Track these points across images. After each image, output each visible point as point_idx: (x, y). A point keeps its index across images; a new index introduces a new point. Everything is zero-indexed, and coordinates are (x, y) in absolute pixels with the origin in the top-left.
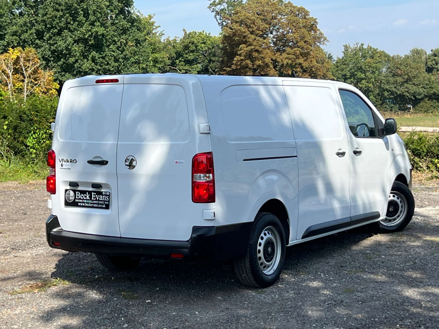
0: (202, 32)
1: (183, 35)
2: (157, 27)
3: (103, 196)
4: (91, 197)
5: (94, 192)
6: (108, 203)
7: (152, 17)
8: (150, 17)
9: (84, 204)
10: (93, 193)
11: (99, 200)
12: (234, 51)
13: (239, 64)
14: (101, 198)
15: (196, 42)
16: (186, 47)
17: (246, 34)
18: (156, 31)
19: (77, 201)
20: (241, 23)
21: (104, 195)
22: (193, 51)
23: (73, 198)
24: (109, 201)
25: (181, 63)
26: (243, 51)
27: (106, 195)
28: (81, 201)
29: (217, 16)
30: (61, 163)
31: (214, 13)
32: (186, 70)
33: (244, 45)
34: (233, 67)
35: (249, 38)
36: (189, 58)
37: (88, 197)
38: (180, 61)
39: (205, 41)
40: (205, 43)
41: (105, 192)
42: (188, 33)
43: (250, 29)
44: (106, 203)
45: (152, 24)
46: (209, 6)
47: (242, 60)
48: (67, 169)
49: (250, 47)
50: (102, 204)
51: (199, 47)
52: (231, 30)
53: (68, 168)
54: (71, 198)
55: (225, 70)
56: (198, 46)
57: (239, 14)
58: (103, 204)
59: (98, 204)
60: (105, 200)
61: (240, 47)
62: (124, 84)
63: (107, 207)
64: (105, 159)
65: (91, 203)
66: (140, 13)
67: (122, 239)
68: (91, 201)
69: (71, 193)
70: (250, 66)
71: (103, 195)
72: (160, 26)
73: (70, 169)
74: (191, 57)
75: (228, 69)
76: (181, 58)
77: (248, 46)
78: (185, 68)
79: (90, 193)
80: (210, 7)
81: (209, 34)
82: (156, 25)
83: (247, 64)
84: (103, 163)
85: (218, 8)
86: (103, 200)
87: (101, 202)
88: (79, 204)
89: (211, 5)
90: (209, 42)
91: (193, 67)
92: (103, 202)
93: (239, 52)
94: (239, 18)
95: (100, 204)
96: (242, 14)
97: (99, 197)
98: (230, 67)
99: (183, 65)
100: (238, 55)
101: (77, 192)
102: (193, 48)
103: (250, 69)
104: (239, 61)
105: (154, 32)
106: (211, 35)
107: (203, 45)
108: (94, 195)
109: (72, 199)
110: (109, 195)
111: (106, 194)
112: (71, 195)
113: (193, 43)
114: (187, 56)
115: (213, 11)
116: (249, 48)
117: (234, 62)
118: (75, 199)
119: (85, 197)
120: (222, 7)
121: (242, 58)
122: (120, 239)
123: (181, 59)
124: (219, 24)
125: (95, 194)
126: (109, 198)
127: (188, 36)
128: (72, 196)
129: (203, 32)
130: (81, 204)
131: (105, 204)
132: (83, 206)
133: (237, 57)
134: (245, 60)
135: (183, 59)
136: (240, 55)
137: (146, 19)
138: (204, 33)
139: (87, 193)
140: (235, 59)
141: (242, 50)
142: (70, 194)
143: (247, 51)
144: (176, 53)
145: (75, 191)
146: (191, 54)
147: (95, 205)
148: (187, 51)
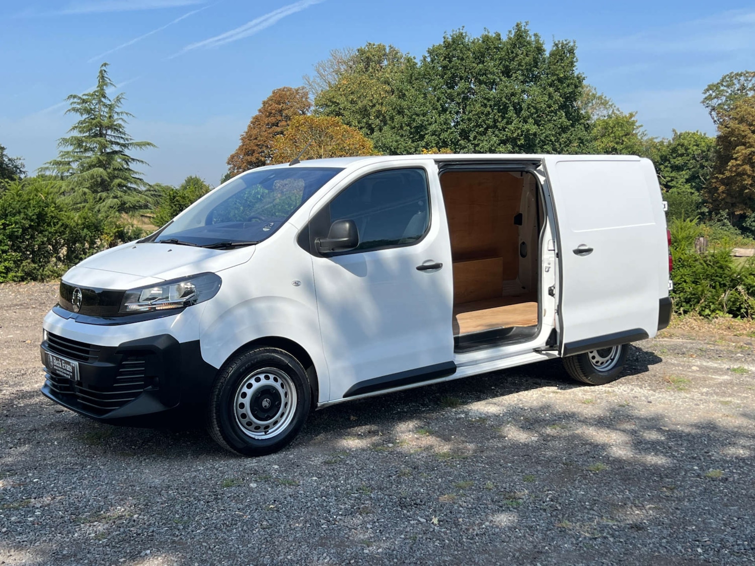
0: (695, 132)
1: (673, 136)
2: (638, 128)
7: (634, 116)
8: (631, 115)
12: (729, 155)
13: (734, 169)
15: (686, 143)
16: (674, 150)
17: (746, 133)
18: (637, 132)
20: (742, 120)
22: (682, 155)
25: (666, 169)
26: (740, 154)
29: (713, 113)
31: (709, 109)
32: (672, 177)
33: (743, 147)
34: (727, 174)
35: (749, 138)
36: (677, 163)
38: (666, 167)
39: (698, 143)
40: (697, 145)
42: (679, 134)
43: (751, 127)
45: (633, 123)
46: (702, 100)
47: (738, 165)
49: (750, 149)
51: (690, 151)
52: (726, 129)
55: (717, 178)
56: (689, 149)
57: (739, 109)
61: (736, 149)
66: (619, 111)
70: (749, 172)
72: (641, 126)
74: (679, 161)
75: (721, 176)
76: (668, 162)
77: (748, 147)
78: (671, 175)
80: (703, 102)
81: (705, 134)
82: (637, 124)
83: (744, 169)
85: (715, 102)
89: (705, 98)
90: (703, 144)
91: (681, 173)
93: (735, 156)
94: (738, 114)
96: (743, 109)
98: (723, 174)
99: (668, 172)
100: (733, 159)
102: (681, 151)
103: (749, 176)
104: (735, 166)
105: (634, 132)
106: (707, 136)
107: (695, 147)
113: (683, 145)
114: (675, 160)
115: (708, 107)
116: (748, 151)
117: (728, 168)
120: (720, 102)
121: (738, 162)
123: (666, 164)
124: (715, 121)
127: (678, 137)
129: (697, 132)
133: (732, 161)
134: (743, 165)
135: (669, 165)
136: (736, 159)
137: (626, 117)
138: (699, 134)
140: (730, 164)
141: (739, 152)
143: (746, 154)
144: (661, 157)
146: (680, 158)
148: (674, 155)
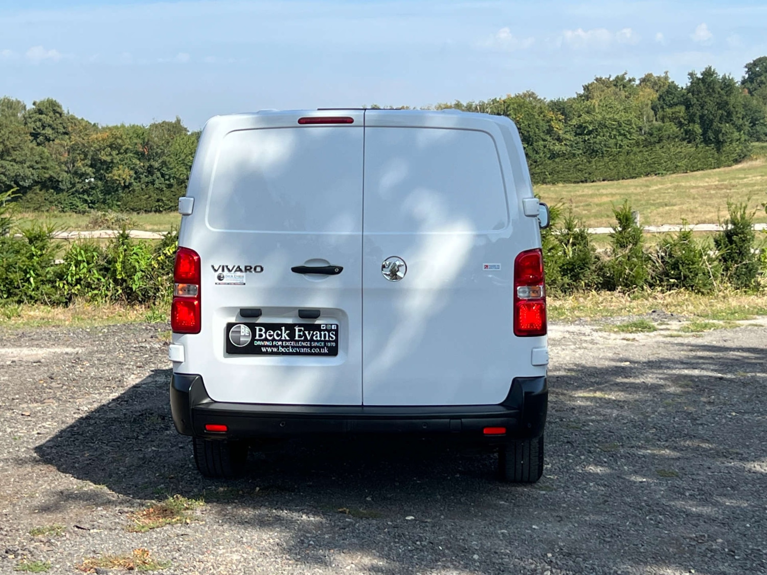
3: (323, 333)
4: (292, 336)
5: (300, 325)
6: (334, 344)
9: (275, 350)
10: (297, 329)
11: (312, 340)
14: (317, 336)
19: (256, 343)
21: (324, 330)
23: (249, 339)
24: (336, 341)
27: (329, 331)
28: (267, 343)
30: (217, 274)
37: (285, 336)
41: (326, 325)
44: (329, 344)
48: (234, 284)
50: (320, 348)
53: (239, 282)
54: (242, 339)
58: (323, 347)
59: (311, 347)
60: (327, 339)
62: (364, 127)
63: (333, 352)
64: (333, 263)
65: (293, 347)
67: (365, 408)
68: (292, 343)
69: (242, 330)
71: (320, 331)
73: (244, 284)
79: (290, 328)
84: (331, 271)
86: (323, 339)
87: (316, 344)
88: (264, 350)
92: (323, 344)
95: (316, 347)
97: (313, 335)
101: (257, 328)
108: (300, 331)
109: (246, 342)
110: (336, 331)
111: (329, 328)
112: (242, 334)
118: (253, 339)
119: (278, 336)
122: (361, 408)
125: (303, 328)
126: (336, 335)
128: (245, 336)
130: (269, 350)
131: (327, 347)
132: (272, 353)
139: (283, 328)
142: (240, 332)
145: (252, 327)
147: (302, 350)
